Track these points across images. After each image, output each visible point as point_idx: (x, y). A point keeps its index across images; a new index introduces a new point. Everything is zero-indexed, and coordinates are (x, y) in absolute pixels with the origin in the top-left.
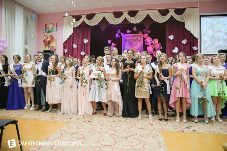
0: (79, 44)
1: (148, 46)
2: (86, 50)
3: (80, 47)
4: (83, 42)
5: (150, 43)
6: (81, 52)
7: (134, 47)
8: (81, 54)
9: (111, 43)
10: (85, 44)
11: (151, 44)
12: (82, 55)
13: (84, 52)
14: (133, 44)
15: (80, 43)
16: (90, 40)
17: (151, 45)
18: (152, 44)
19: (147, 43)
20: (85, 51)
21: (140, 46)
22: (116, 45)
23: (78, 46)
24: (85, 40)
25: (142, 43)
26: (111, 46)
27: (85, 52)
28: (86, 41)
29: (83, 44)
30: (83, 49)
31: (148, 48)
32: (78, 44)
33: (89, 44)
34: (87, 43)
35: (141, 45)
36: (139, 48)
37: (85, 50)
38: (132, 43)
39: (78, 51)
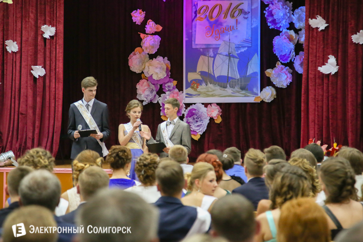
0: (27, 41)
1: (277, 32)
2: (51, 60)
3: (29, 50)
4: (38, 33)
5: (284, 23)
6: (32, 67)
7: (227, 38)
8: (31, 74)
9: (144, 23)
10: (45, 39)
11: (288, 26)
12: (35, 78)
13: (44, 67)
14: (225, 25)
15: (29, 35)
16: (61, 27)
17: (289, 29)
18: (291, 26)
19: (274, 22)
20: (48, 63)
21: (250, 33)
22: (160, 28)
23: (23, 45)
24: (44, 28)
25: (257, 23)
26: (144, 32)
27: (48, 67)
28: (48, 31)
29: (39, 38)
30: (39, 56)
31: (277, 41)
32: (24, 39)
33: (61, 41)
34: (51, 37)
35: (253, 31)
36: (246, 41)
37: (47, 59)
38: (221, 24)
39: (23, 64)
